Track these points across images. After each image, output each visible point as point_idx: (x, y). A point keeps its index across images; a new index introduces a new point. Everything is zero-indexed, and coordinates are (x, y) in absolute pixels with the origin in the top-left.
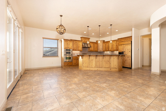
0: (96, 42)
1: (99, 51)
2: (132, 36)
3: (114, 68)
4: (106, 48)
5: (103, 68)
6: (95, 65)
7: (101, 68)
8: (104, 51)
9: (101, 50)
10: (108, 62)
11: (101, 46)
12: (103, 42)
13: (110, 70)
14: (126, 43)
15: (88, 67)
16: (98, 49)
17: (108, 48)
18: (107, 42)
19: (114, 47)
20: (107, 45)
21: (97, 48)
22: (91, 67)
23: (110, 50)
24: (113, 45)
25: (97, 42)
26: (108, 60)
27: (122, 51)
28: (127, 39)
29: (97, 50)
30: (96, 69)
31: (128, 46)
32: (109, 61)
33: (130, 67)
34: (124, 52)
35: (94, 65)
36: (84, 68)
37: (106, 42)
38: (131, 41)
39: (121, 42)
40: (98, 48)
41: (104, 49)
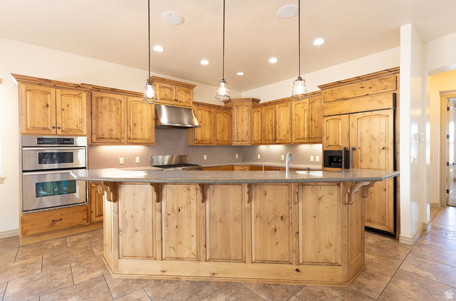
0: (223, 104)
1: (235, 143)
2: (396, 71)
3: (317, 264)
4: (263, 131)
5: (249, 266)
6: (198, 245)
7: (236, 260)
8: (255, 145)
9: (246, 138)
10: (279, 224)
11: (245, 122)
12: (254, 107)
13: (295, 276)
14: (365, 104)
15: (148, 257)
16: (231, 136)
17: (275, 130)
18: (270, 103)
19: (301, 125)
20: (269, 116)
21: (226, 129)
22: (173, 254)
23: (282, 137)
24: (294, 117)
25: (229, 104)
26: (282, 211)
27: (342, 144)
28: (368, 84)
29: (226, 139)
30: (204, 270)
31: (376, 120)
32: (288, 220)
33: (389, 227)
34: (354, 149)
35: (189, 246)
36: (123, 262)
37: (265, 105)
38: (395, 97)
39: (338, 103)
40: (231, 131)
41: (255, 134)
